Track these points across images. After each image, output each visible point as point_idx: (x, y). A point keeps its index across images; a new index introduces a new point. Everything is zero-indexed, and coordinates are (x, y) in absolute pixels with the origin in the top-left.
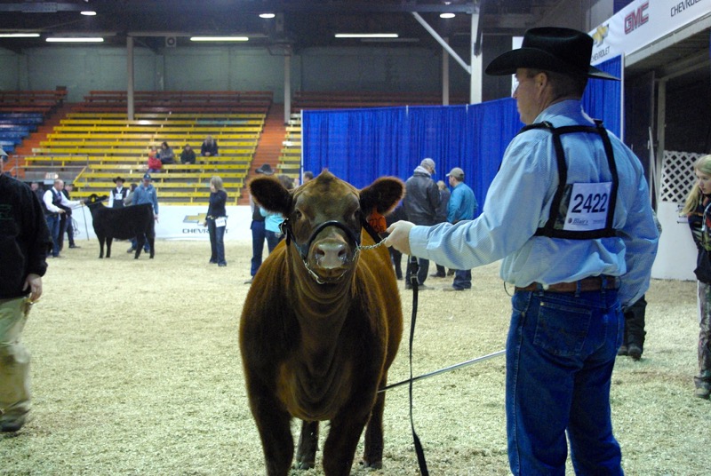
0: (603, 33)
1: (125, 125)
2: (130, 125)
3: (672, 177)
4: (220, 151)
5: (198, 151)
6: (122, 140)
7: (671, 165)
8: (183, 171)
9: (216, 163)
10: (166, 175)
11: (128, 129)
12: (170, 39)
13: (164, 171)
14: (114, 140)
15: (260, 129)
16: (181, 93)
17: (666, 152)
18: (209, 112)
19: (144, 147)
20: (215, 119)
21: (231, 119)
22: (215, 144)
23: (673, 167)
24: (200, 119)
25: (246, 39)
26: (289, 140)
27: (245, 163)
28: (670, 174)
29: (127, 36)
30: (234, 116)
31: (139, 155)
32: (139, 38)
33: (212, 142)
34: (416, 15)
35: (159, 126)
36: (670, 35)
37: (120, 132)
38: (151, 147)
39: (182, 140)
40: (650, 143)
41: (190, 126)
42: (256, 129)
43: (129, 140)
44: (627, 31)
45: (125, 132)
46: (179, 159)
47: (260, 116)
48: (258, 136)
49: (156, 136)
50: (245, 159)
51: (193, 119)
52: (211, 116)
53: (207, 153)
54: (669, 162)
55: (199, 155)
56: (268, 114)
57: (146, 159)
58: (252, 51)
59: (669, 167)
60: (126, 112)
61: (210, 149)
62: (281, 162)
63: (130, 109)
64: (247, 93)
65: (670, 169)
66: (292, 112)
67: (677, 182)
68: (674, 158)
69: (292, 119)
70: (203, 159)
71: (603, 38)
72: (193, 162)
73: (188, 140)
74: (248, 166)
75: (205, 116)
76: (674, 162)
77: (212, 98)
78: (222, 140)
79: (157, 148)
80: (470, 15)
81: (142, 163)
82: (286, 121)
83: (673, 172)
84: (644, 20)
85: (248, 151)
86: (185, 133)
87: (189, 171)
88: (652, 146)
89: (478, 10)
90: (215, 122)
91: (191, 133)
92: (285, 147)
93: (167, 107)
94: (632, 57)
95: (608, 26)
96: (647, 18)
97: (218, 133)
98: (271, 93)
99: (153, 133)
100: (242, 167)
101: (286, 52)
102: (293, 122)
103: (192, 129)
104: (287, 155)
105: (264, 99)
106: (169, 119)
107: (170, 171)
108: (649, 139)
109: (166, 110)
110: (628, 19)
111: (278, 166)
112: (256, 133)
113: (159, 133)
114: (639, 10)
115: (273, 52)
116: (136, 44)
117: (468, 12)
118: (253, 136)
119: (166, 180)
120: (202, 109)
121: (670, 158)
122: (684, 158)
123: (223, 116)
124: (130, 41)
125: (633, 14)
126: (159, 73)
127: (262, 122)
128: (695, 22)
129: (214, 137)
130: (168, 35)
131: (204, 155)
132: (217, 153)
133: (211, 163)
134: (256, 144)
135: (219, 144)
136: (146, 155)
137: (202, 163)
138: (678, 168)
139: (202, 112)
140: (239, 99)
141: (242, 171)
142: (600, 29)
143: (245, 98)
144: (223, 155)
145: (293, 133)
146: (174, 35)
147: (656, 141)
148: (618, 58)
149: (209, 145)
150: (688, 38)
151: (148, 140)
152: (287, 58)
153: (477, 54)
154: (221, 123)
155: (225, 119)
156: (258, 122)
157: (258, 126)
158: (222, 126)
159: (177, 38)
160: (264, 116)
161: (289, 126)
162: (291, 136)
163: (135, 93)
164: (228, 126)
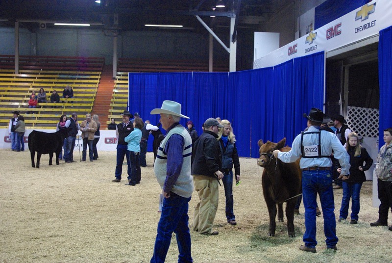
0: (313, 37)
1: (14, 77)
2: (17, 77)
3: (352, 121)
4: (74, 95)
5: (61, 95)
6: (12, 86)
7: (352, 114)
8: (52, 107)
9: (72, 102)
10: (42, 109)
11: (15, 79)
12: (42, 24)
13: (40, 107)
14: (7, 86)
15: (98, 81)
16: (48, 57)
17: (349, 107)
18: (66, 70)
19: (26, 91)
20: (69, 74)
21: (80, 75)
22: (72, 91)
23: (353, 115)
24: (60, 74)
25: (89, 25)
26: (117, 88)
27: (90, 102)
28: (351, 119)
29: (15, 21)
30: (82, 73)
31: (23, 96)
32: (22, 23)
33: (70, 89)
34: (198, 17)
35: (35, 78)
36: (355, 43)
37: (10, 82)
38: (31, 92)
39: (50, 87)
40: (340, 102)
41: (54, 78)
42: (96, 81)
43: (16, 86)
44: (328, 38)
45: (13, 82)
46: (49, 99)
47: (98, 73)
48: (97, 85)
49: (34, 84)
50: (90, 100)
51: (56, 74)
52: (67, 72)
53: (67, 96)
54: (350, 113)
55: (61, 97)
56: (102, 71)
57: (29, 99)
58: (91, 32)
59: (350, 115)
60: (14, 69)
61: (69, 93)
62: (112, 102)
63: (17, 67)
64: (89, 58)
65: (351, 117)
66: (118, 71)
67: (355, 124)
68: (353, 110)
69: (117, 75)
70: (64, 99)
71: (313, 40)
72: (58, 102)
73: (54, 87)
74: (92, 105)
75: (64, 72)
76: (353, 113)
77: (67, 61)
78: (75, 88)
79: (36, 92)
80: (230, 18)
81: (25, 101)
82: (114, 77)
83: (353, 118)
84: (339, 33)
85: (92, 95)
86: (52, 83)
87: (55, 107)
88: (341, 103)
89: (235, 15)
90: (69, 76)
91: (55, 83)
92: (114, 93)
93: (39, 66)
94: (331, 52)
95: (316, 33)
96: (341, 32)
97: (72, 83)
98: (104, 58)
99: (32, 82)
100: (89, 105)
101: (115, 34)
102: (119, 77)
103: (56, 80)
104: (116, 98)
105: (100, 62)
106: (41, 74)
107: (44, 107)
108: (339, 99)
109: (39, 68)
110: (328, 31)
111: (111, 105)
112: (96, 83)
113: (35, 82)
114: (335, 27)
115: (107, 34)
116: (21, 26)
117: (228, 17)
118: (94, 86)
119: (42, 113)
120: (62, 68)
121: (351, 110)
122: (359, 111)
123: (75, 72)
124: (17, 24)
125: (332, 28)
126: (33, 44)
127: (99, 77)
128: (369, 38)
129: (70, 85)
130: (41, 22)
131: (65, 97)
132: (73, 95)
133: (69, 102)
134: (96, 90)
135: (74, 90)
136: (28, 96)
137: (63, 102)
138: (356, 116)
139: (62, 70)
140: (83, 62)
141: (89, 107)
142: (311, 34)
143: (88, 62)
144: (76, 97)
145: (118, 84)
146: (45, 22)
147: (343, 101)
148: (323, 53)
149: (68, 91)
150: (365, 46)
151: (29, 87)
152: (115, 39)
153: (233, 41)
154: (74, 77)
155: (76, 75)
156: (97, 77)
157: (97, 79)
158: (75, 79)
159: (47, 23)
160: (101, 73)
161: (116, 79)
162: (117, 86)
163: (20, 56)
164: (78, 79)
